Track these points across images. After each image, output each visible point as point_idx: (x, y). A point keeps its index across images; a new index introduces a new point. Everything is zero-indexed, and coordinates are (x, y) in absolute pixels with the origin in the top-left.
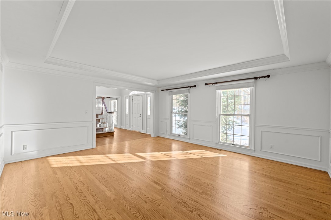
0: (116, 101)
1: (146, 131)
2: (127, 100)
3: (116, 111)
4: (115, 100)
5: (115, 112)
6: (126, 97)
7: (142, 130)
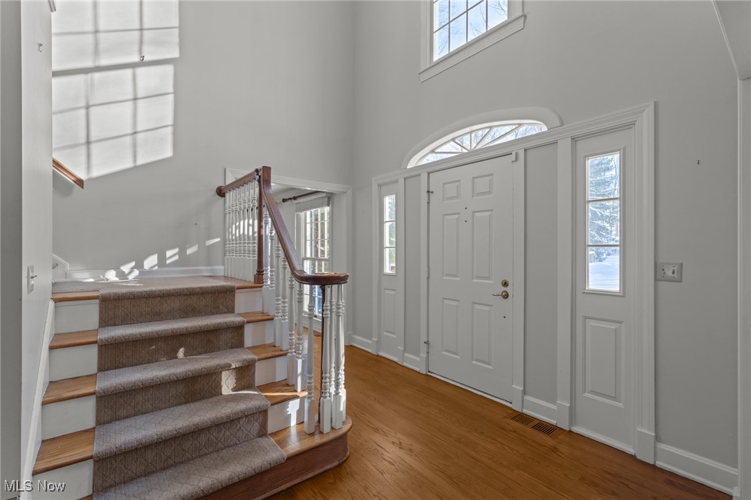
0: (327, 209)
1: (572, 410)
2: (389, 201)
3: (326, 257)
4: (322, 205)
5: (320, 260)
6: (380, 186)
7: (524, 392)
